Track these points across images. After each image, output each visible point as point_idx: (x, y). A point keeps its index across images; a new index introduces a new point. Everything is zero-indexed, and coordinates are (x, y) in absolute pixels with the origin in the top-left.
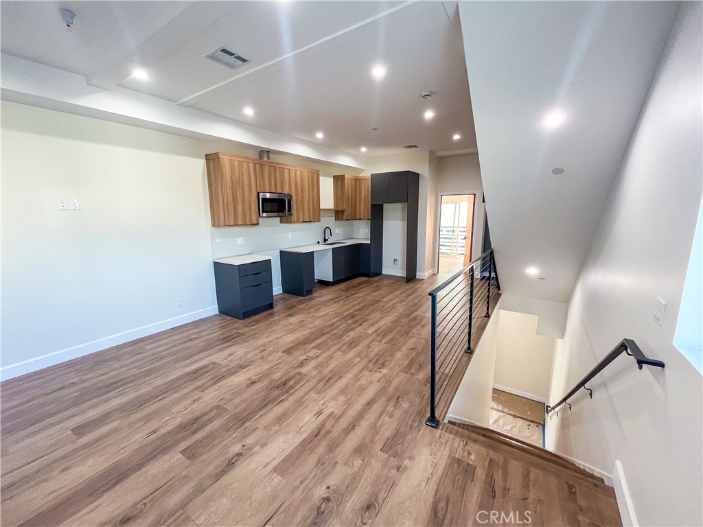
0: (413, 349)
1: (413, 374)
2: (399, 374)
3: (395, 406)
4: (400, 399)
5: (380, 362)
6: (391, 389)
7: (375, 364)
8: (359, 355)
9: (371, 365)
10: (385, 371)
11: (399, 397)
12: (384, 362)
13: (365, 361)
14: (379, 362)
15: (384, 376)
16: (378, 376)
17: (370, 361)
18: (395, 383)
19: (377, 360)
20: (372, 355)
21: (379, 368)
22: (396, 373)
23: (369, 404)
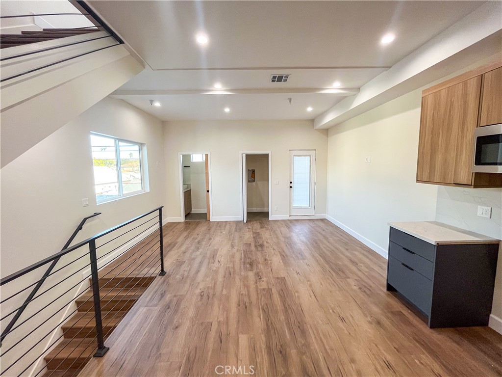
0: (177, 327)
1: (175, 296)
2: (185, 293)
3: (184, 274)
4: (181, 278)
5: (205, 297)
6: (189, 281)
7: (208, 294)
8: (228, 298)
9: (211, 292)
10: (198, 291)
11: (183, 278)
12: (202, 299)
13: (218, 294)
14: (207, 298)
15: (197, 287)
16: (202, 286)
17: (214, 295)
18: (187, 285)
19: (209, 298)
20: (216, 302)
21: (203, 292)
22: (189, 292)
23: (198, 271)
